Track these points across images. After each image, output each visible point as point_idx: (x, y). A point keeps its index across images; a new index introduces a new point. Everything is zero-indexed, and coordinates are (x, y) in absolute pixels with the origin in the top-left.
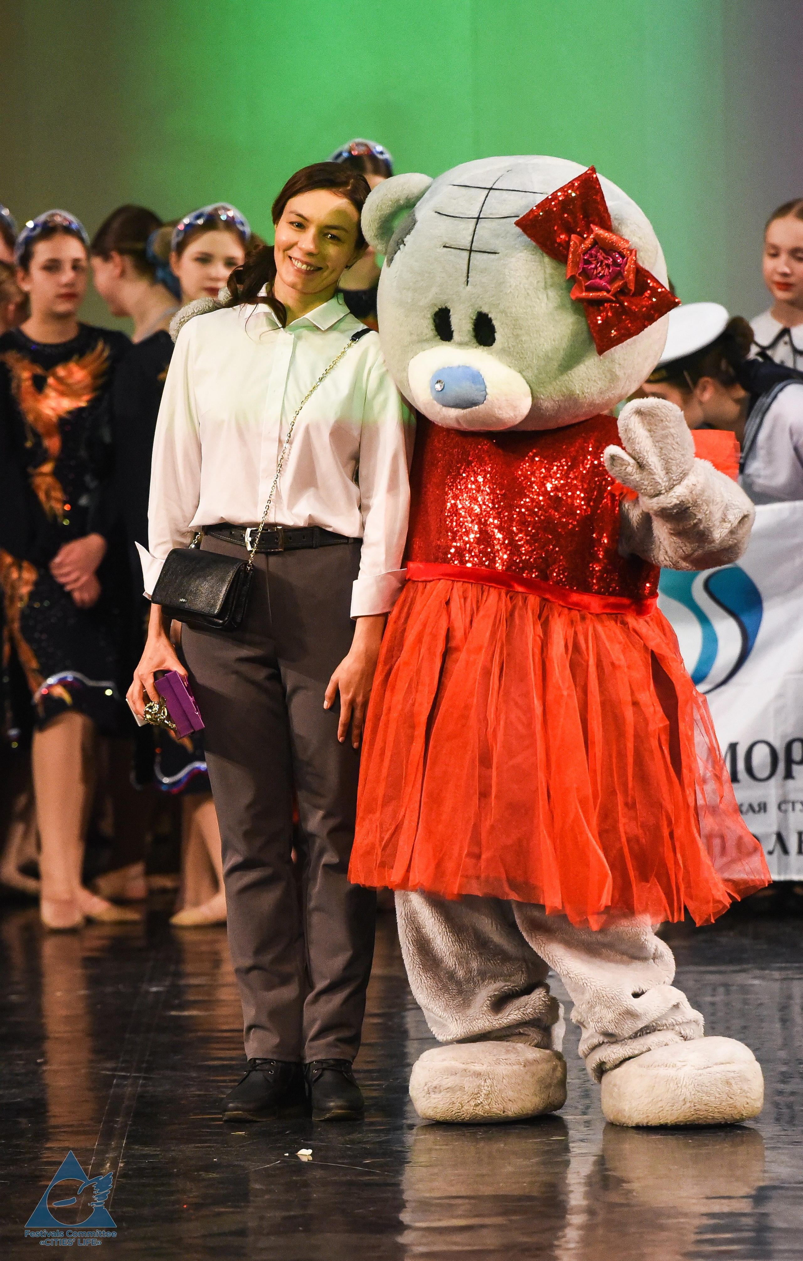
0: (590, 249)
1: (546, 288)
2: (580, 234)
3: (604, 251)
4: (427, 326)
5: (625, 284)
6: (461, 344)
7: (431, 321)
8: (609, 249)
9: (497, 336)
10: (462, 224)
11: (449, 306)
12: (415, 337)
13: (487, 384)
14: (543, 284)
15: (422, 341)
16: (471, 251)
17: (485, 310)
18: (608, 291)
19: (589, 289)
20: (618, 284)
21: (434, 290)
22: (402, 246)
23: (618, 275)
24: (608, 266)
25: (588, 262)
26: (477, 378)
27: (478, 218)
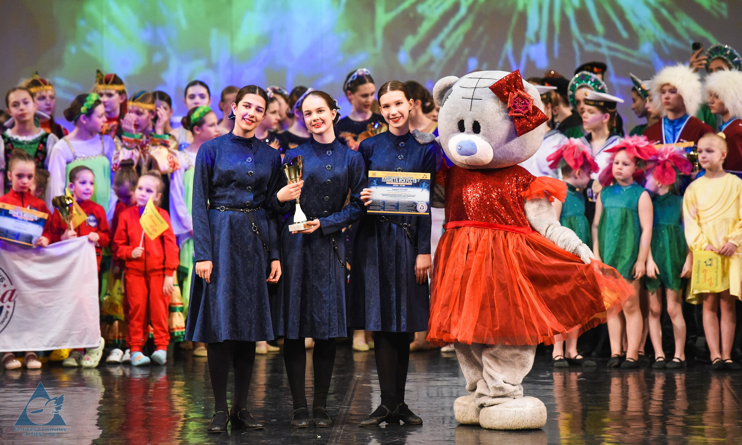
0: (517, 98)
1: (499, 112)
2: (513, 92)
3: (521, 98)
4: (455, 127)
5: (529, 112)
6: (468, 133)
7: (457, 125)
8: (523, 98)
9: (481, 129)
10: (469, 90)
11: (464, 119)
12: (451, 131)
13: (477, 146)
14: (498, 110)
15: (454, 132)
16: (472, 99)
17: (477, 120)
18: (522, 113)
19: (515, 112)
20: (526, 111)
21: (458, 113)
22: (447, 99)
23: (527, 108)
24: (523, 104)
25: (515, 102)
26: (473, 145)
27: (475, 88)
